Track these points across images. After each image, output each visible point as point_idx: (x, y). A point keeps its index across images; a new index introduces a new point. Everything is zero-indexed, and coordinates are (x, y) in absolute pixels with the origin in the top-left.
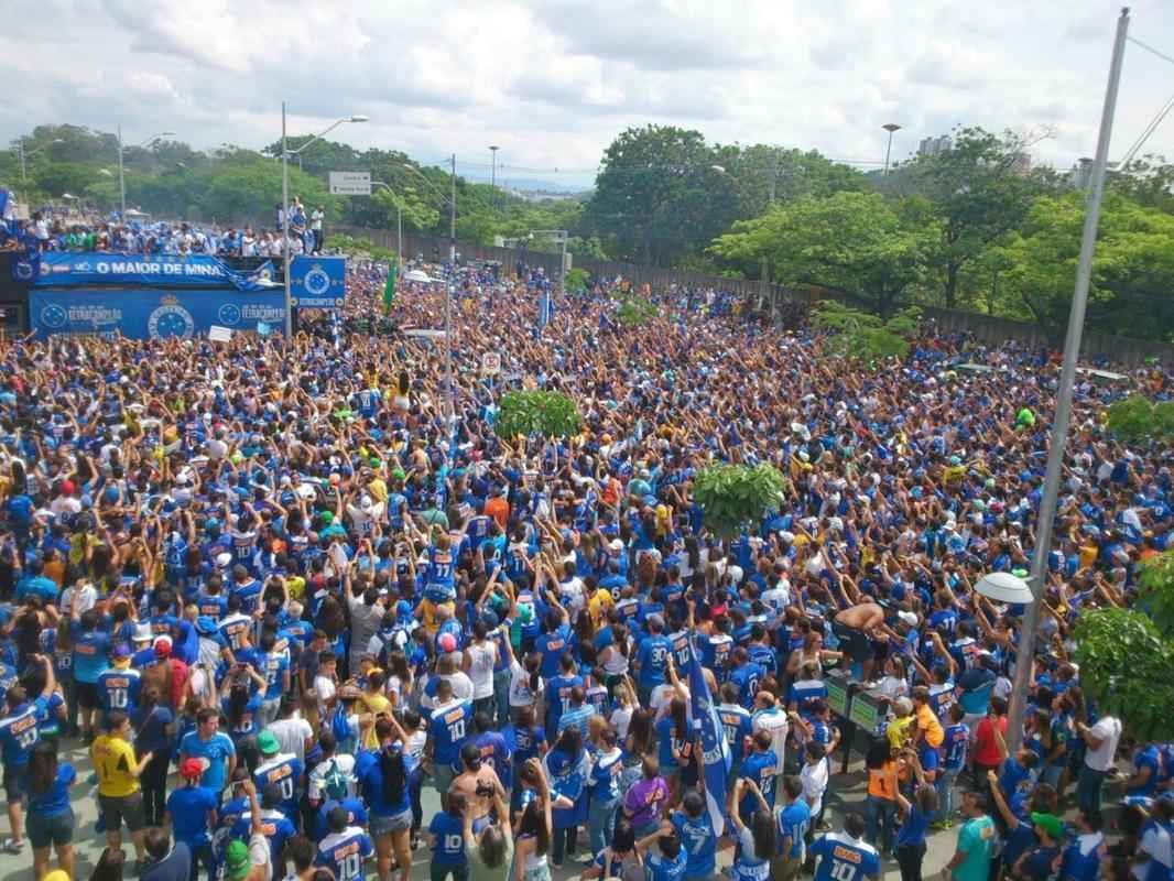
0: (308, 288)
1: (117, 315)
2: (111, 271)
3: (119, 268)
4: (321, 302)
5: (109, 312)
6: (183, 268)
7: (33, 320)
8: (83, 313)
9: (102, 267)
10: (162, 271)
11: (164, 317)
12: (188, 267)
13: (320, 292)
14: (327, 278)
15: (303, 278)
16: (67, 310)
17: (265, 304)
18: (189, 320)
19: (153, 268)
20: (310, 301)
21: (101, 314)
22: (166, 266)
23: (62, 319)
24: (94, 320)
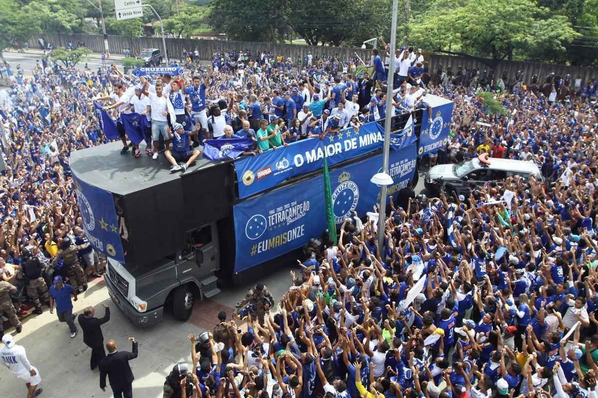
0: (431, 135)
1: (306, 206)
2: (305, 162)
3: (312, 156)
4: (435, 145)
5: (300, 206)
6: (358, 141)
7: (238, 238)
8: (279, 215)
9: (298, 160)
10: (343, 150)
11: (340, 197)
12: (361, 138)
13: (436, 137)
14: (442, 124)
15: (429, 128)
16: (267, 215)
17: (404, 159)
18: (356, 193)
19: (337, 148)
20: (429, 148)
21: (294, 211)
22: (346, 142)
23: (263, 227)
24: (288, 218)
